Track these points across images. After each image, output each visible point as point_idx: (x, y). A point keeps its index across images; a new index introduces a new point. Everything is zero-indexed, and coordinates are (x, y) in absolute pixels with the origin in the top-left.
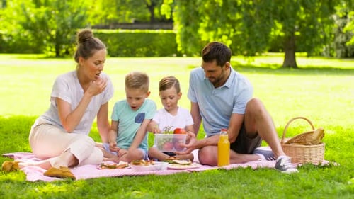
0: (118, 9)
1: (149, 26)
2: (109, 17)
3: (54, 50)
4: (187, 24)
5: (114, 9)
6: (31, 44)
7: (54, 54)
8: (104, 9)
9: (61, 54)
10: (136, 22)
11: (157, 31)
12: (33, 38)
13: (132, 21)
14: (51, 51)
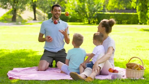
0: (119, 4)
1: (132, 11)
2: (115, 7)
3: (87, 21)
4: (142, 11)
5: (117, 3)
6: (78, 18)
7: (88, 23)
8: (112, 3)
9: (91, 22)
10: (126, 9)
11: (131, 13)
12: (79, 16)
13: (125, 8)
14: (86, 21)
